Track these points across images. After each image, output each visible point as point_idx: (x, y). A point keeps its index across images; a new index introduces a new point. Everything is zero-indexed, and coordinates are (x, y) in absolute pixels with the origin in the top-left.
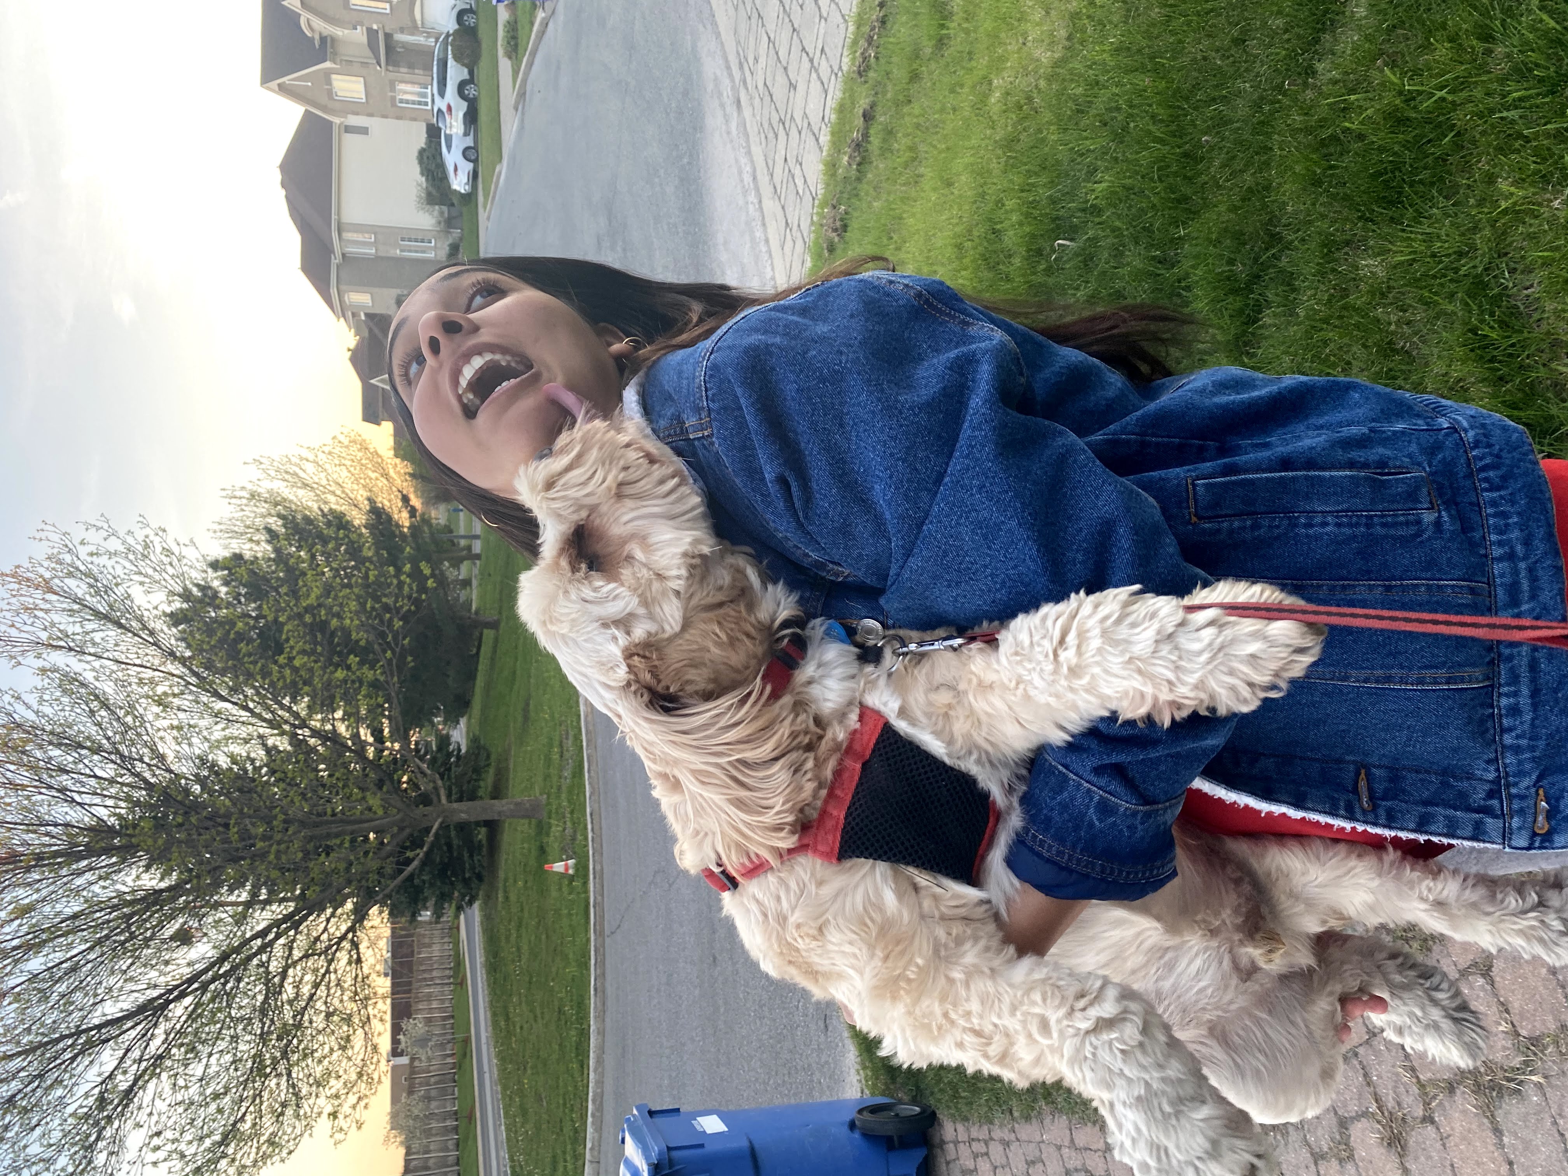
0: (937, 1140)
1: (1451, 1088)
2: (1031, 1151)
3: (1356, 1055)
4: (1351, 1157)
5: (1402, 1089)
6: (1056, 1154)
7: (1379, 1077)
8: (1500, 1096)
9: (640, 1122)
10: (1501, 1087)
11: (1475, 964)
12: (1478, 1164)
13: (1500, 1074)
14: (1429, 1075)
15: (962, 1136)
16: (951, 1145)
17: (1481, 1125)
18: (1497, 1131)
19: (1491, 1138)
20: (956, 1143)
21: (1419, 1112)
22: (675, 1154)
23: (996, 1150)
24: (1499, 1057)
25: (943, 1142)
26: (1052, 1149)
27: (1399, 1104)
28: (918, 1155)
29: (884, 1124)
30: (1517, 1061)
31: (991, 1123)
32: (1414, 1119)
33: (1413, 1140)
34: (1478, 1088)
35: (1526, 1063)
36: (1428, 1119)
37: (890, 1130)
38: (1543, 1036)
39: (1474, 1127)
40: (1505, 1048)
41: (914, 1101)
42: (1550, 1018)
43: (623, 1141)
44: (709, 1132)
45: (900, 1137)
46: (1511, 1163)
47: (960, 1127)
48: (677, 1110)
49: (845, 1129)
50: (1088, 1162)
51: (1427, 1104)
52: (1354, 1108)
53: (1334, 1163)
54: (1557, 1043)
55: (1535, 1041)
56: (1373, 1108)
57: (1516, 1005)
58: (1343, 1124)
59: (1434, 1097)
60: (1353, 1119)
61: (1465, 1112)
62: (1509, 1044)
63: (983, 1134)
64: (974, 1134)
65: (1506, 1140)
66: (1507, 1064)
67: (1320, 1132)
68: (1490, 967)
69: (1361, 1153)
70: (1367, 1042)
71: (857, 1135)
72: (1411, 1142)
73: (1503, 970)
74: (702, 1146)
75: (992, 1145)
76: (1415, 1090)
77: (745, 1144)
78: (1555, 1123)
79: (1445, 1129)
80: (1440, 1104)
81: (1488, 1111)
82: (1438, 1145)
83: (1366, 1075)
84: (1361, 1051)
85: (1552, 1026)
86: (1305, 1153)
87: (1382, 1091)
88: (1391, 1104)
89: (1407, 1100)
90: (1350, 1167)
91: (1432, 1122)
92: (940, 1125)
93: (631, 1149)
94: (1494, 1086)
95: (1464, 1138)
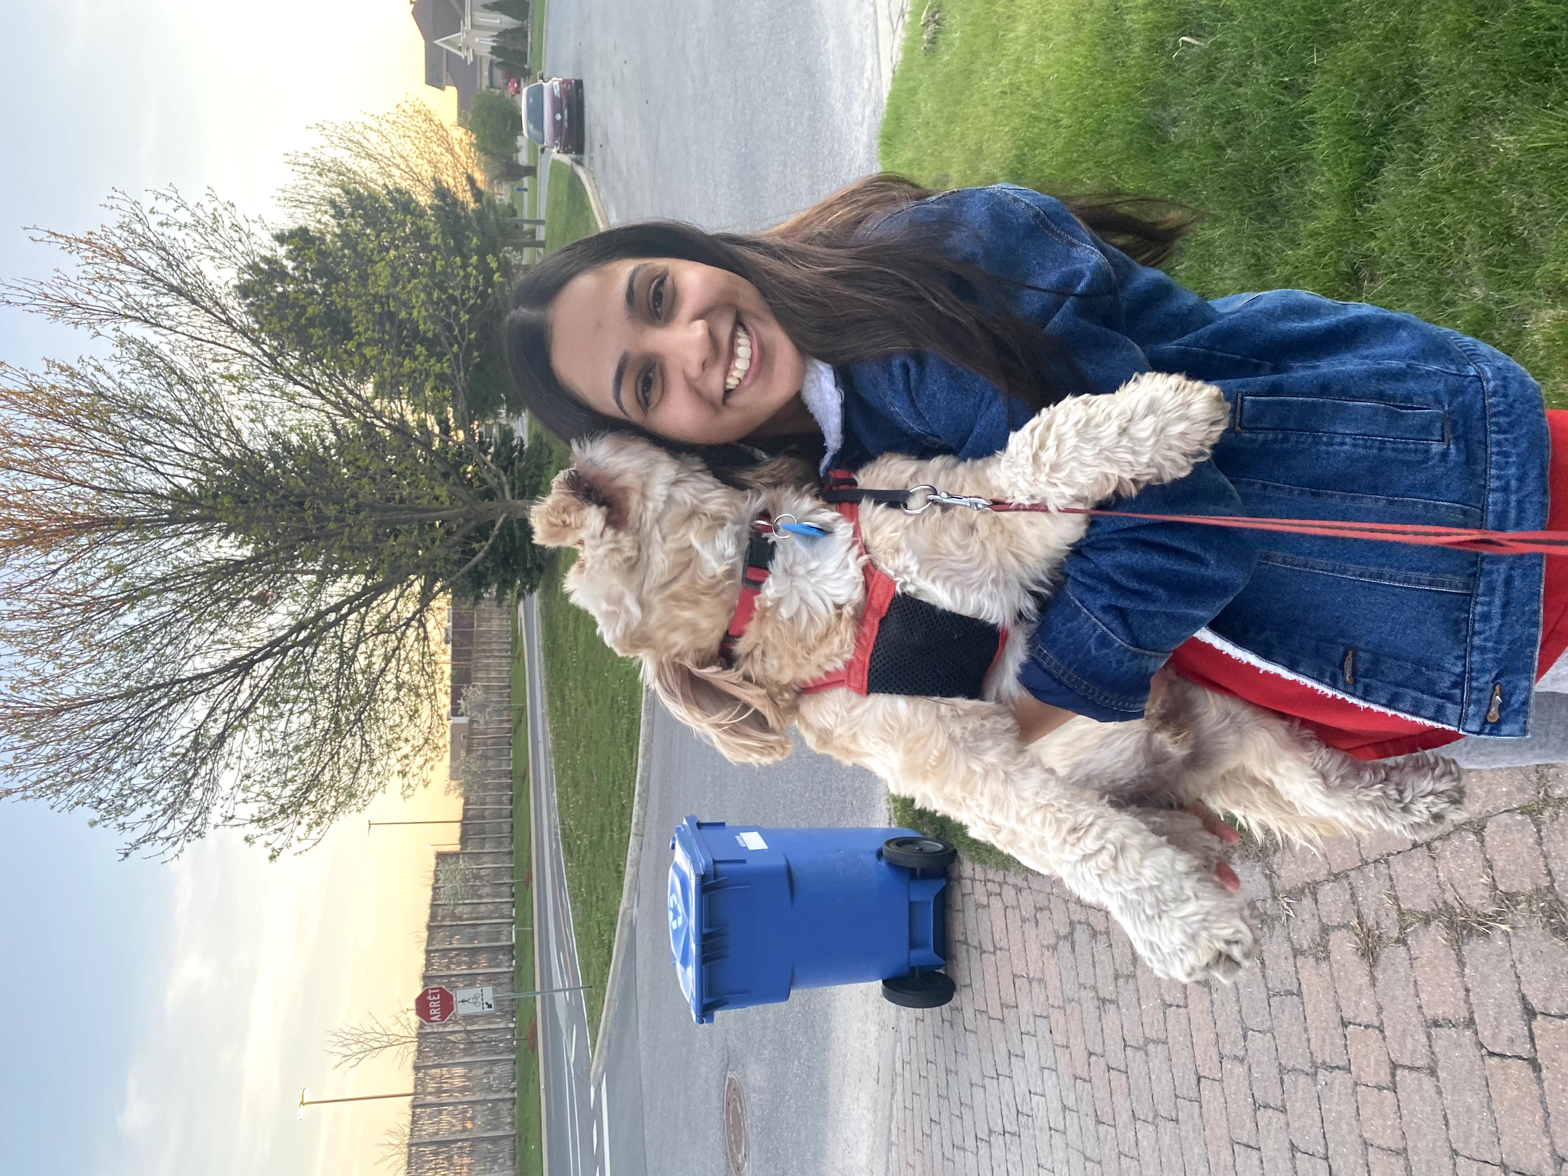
0: (955, 875)
1: (1427, 920)
2: (1042, 901)
3: (1347, 876)
4: (1327, 958)
5: (1382, 912)
6: (1063, 907)
7: (1365, 898)
8: (1470, 934)
9: (690, 834)
10: (1472, 928)
11: (1470, 822)
12: (1439, 985)
13: (1473, 917)
14: (1410, 906)
15: (979, 875)
16: (968, 882)
17: (1447, 955)
18: (1461, 963)
19: (1455, 967)
20: (973, 880)
21: (1395, 934)
22: (720, 867)
23: (1009, 894)
24: (1475, 903)
25: (960, 877)
26: (1060, 902)
27: (1378, 923)
28: (937, 886)
29: (909, 857)
30: (1491, 910)
31: (1007, 869)
32: (1390, 938)
33: (1384, 955)
34: (1451, 925)
35: (1499, 913)
36: (1401, 941)
37: (915, 862)
38: (1518, 893)
39: (1441, 954)
40: (1482, 897)
41: (938, 839)
42: (1528, 880)
43: (673, 847)
44: (751, 848)
45: (922, 870)
46: (1467, 990)
47: (978, 868)
48: (723, 824)
49: (873, 857)
50: (1091, 919)
51: (1402, 929)
52: (1337, 919)
53: (1311, 961)
54: (1529, 902)
55: (1511, 897)
56: (1354, 922)
57: (1499, 864)
58: (1325, 930)
59: (1411, 924)
60: (1334, 928)
61: (1435, 941)
62: (1487, 894)
63: (999, 877)
64: (990, 876)
65: (1467, 971)
66: (1480, 910)
67: (1303, 932)
68: (1483, 828)
69: (1336, 956)
70: (1359, 868)
71: (883, 863)
72: (1383, 957)
73: (1495, 833)
74: (744, 861)
75: (1005, 887)
76: (1394, 915)
77: (781, 863)
78: (1513, 966)
79: (1415, 952)
80: (1415, 930)
81: (1457, 945)
82: (1407, 963)
83: (1353, 895)
84: (1353, 874)
85: (1528, 887)
86: (1286, 948)
87: (1364, 910)
88: (1371, 922)
89: (1386, 923)
90: (1324, 965)
91: (1404, 943)
92: (961, 863)
93: (680, 856)
94: (1465, 926)
95: (1430, 962)
